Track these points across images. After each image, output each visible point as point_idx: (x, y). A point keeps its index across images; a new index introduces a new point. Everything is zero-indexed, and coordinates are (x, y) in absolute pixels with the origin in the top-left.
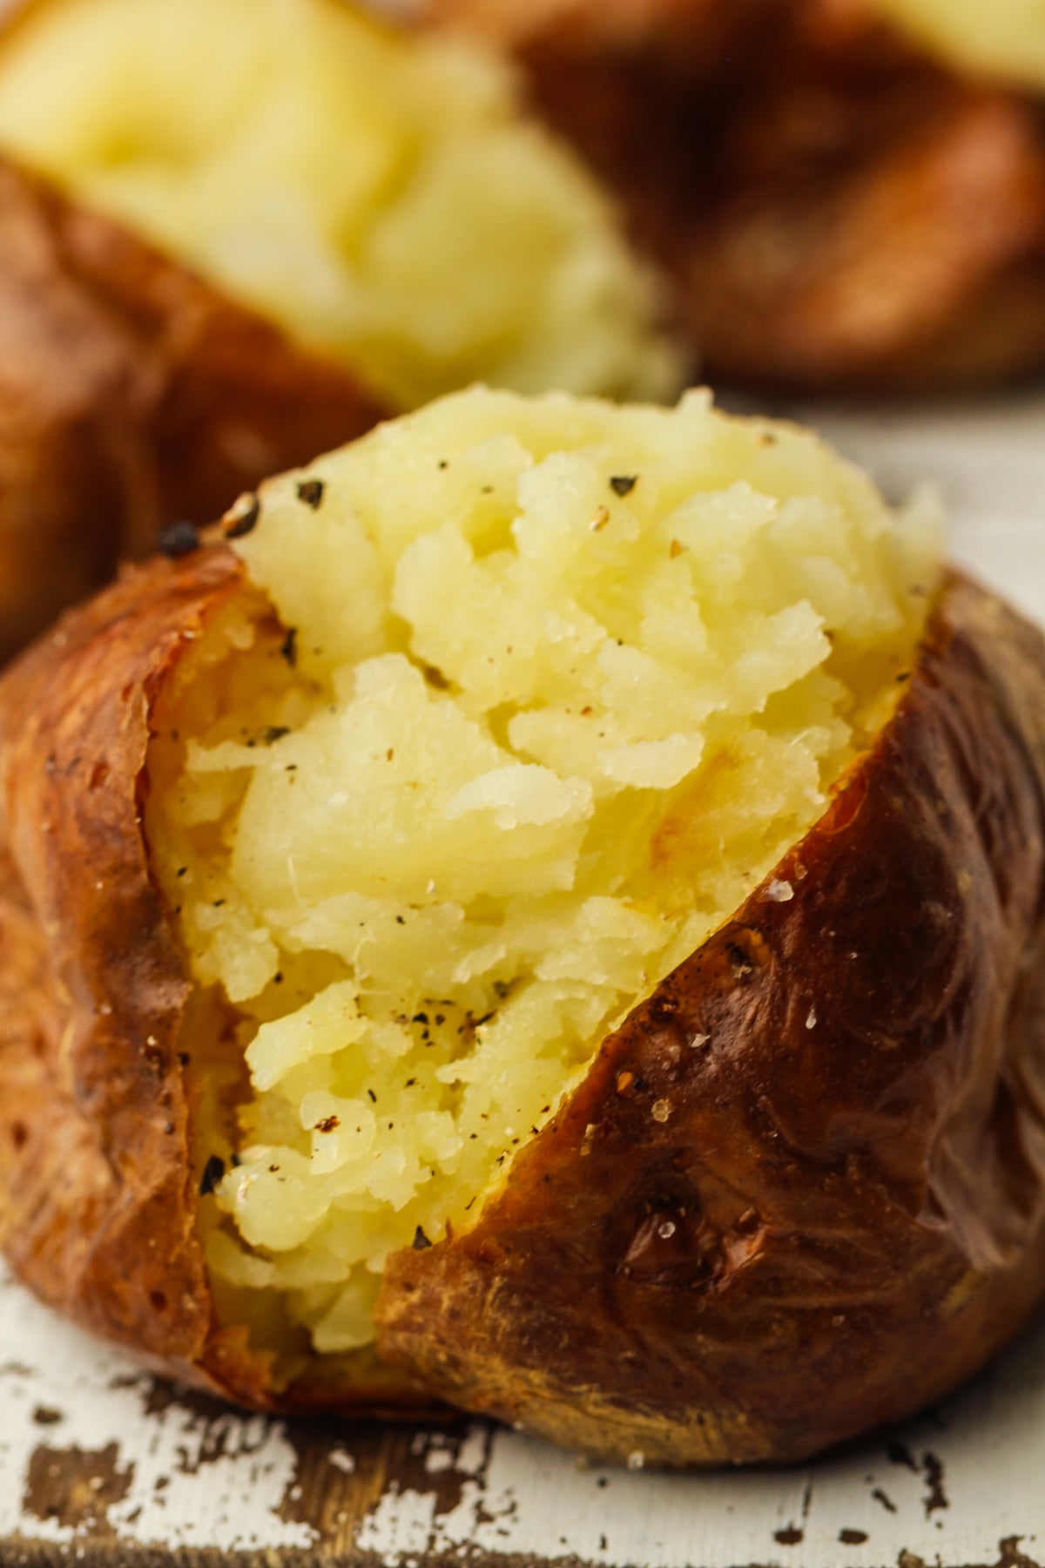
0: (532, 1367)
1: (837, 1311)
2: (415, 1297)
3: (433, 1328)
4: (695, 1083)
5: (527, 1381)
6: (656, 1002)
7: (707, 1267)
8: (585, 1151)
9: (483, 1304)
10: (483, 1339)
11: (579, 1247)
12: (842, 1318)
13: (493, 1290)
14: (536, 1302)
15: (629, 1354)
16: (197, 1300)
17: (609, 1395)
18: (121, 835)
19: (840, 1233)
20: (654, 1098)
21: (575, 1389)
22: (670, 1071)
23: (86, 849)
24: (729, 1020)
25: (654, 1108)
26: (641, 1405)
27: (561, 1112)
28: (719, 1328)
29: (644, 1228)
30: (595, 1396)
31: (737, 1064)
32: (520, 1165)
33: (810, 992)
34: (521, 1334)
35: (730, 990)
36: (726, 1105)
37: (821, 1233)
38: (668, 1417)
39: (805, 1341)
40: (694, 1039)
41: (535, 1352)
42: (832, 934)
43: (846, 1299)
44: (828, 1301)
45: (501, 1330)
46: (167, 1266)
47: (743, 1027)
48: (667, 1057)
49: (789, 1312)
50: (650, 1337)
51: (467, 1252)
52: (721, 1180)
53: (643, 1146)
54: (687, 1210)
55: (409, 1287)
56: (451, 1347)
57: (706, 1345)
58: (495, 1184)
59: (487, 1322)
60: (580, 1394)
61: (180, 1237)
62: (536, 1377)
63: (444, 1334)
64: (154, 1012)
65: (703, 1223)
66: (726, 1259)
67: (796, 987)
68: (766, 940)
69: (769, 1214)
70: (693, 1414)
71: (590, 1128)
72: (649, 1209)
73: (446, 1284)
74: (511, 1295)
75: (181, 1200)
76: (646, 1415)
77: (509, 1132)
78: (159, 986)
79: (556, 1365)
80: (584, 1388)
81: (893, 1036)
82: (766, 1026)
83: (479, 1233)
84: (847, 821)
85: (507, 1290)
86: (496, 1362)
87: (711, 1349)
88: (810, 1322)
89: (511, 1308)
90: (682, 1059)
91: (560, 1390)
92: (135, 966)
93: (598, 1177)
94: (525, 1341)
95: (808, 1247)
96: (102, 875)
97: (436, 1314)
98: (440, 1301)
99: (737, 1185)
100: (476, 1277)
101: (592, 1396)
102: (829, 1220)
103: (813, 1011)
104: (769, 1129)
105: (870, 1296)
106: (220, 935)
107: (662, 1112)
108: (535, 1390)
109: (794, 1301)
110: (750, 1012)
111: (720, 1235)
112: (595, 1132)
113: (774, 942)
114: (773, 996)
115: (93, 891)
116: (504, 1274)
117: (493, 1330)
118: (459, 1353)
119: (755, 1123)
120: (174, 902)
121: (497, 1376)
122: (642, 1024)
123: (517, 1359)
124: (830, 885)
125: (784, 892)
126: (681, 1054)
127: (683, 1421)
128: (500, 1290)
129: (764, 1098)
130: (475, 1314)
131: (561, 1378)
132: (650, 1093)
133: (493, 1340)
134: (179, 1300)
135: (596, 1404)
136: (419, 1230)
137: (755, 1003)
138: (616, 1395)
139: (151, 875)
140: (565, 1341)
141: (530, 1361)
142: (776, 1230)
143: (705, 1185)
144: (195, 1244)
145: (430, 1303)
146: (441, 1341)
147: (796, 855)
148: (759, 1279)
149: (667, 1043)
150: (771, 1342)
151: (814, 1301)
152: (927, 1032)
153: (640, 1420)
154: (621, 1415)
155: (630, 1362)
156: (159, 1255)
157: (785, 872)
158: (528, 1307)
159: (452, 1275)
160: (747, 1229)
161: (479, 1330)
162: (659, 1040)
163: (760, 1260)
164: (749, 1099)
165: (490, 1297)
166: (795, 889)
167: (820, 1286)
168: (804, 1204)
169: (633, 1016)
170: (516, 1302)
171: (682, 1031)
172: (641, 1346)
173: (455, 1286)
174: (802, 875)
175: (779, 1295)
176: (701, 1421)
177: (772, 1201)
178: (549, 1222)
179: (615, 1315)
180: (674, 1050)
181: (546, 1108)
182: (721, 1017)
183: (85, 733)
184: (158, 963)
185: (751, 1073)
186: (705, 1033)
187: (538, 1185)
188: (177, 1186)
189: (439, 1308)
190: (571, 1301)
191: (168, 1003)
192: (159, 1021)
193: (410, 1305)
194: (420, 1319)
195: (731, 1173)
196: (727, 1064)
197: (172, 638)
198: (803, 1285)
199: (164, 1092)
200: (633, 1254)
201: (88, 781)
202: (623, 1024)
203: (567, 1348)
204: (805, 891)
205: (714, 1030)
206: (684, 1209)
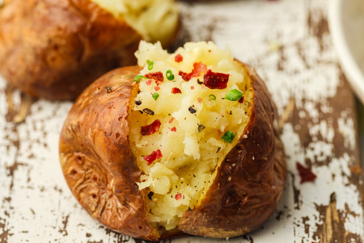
0: (211, 227)
1: (261, 207)
2: (188, 219)
3: (192, 224)
4: (235, 173)
5: (210, 230)
6: (226, 159)
7: (239, 203)
8: (218, 189)
9: (202, 218)
10: (202, 224)
11: (218, 205)
12: (262, 208)
13: (204, 216)
14: (211, 216)
15: (228, 222)
16: (148, 227)
17: (224, 230)
19: (262, 193)
20: (228, 177)
21: (218, 229)
22: (230, 171)
23: (118, 150)
24: (239, 160)
25: (228, 179)
26: (230, 230)
27: (214, 183)
28: (241, 214)
29: (228, 199)
30: (222, 230)
32: (208, 193)
33: (252, 153)
35: (238, 155)
36: (241, 175)
37: (258, 194)
38: (234, 231)
39: (256, 213)
40: (233, 165)
41: (211, 225)
42: (254, 142)
43: (263, 204)
44: (260, 205)
45: (205, 222)
46: (142, 222)
47: (241, 162)
48: (229, 169)
49: (254, 209)
50: (231, 218)
51: (199, 210)
52: (240, 188)
53: (227, 185)
55: (187, 218)
56: (195, 226)
57: (241, 218)
58: (203, 197)
59: (203, 221)
60: (219, 230)
61: (145, 216)
62: (211, 229)
63: (194, 224)
64: (135, 177)
65: (237, 196)
66: (242, 202)
67: (250, 153)
69: (249, 193)
70: (238, 229)
71: (219, 184)
72: (228, 196)
73: (195, 216)
75: (145, 210)
76: (230, 231)
77: (202, 187)
78: (135, 172)
79: (215, 226)
80: (220, 229)
81: (266, 157)
82: (245, 161)
83: (200, 207)
84: (253, 121)
85: (207, 215)
86: (204, 228)
88: (257, 209)
89: (207, 218)
91: (216, 230)
92: (129, 169)
93: (220, 192)
94: (210, 223)
95: (256, 197)
96: (122, 154)
98: (193, 219)
99: (243, 189)
100: (201, 214)
101: (221, 230)
102: (260, 191)
103: (253, 156)
104: (248, 178)
105: (266, 203)
107: (230, 179)
108: (211, 231)
109: (254, 207)
110: (243, 158)
111: (240, 198)
113: (245, 146)
114: (246, 155)
115: (120, 157)
116: (206, 212)
118: (197, 227)
119: (246, 178)
120: (135, 157)
121: (204, 230)
122: (224, 163)
123: (208, 226)
124: (253, 133)
125: (246, 136)
126: (232, 168)
127: (237, 231)
128: (205, 215)
129: (247, 173)
130: (201, 220)
131: (216, 228)
132: (227, 176)
133: (204, 224)
134: (145, 227)
135: (222, 231)
136: (189, 208)
137: (243, 157)
138: (225, 229)
139: (132, 153)
141: (210, 226)
142: (251, 195)
143: (237, 190)
144: (148, 217)
145: (192, 220)
146: (193, 226)
147: (247, 129)
148: (246, 205)
150: (251, 215)
151: (257, 206)
152: (270, 155)
153: (229, 232)
154: (226, 232)
155: (228, 223)
156: (141, 220)
157: (245, 133)
158: (210, 217)
159: (196, 214)
160: (244, 196)
161: (201, 223)
162: (227, 166)
163: (248, 201)
164: (244, 174)
165: (203, 217)
167: (258, 203)
168: (255, 190)
169: (222, 163)
170: (208, 217)
171: (231, 163)
172: (230, 220)
173: (196, 216)
174: (248, 132)
175: (252, 206)
176: (240, 230)
177: (249, 191)
178: (213, 202)
179: (225, 216)
180: (230, 167)
181: (209, 182)
182: (237, 160)
183: (112, 128)
184: (134, 168)
185: (244, 169)
186: (235, 163)
187: (211, 196)
188: (144, 207)
189: (193, 220)
190: (217, 215)
191: (138, 175)
192: (136, 179)
193: (187, 221)
194: (189, 223)
195: (242, 187)
196: (240, 168)
197: (126, 108)
198: (255, 204)
199: (139, 191)
200: (227, 204)
201: (115, 137)
202: (221, 165)
203: (217, 223)
204: (249, 135)
205: (236, 163)
206: (234, 195)
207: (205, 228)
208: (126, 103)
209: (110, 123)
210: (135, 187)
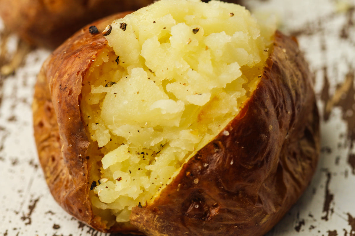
0: (165, 234)
1: (236, 225)
2: (139, 216)
3: (142, 223)
4: (204, 175)
6: (197, 156)
7: (206, 214)
8: (178, 190)
9: (154, 220)
10: (154, 227)
11: (176, 210)
12: (236, 227)
13: (156, 218)
14: (166, 221)
15: (187, 233)
16: (88, 212)
18: (75, 108)
19: (237, 209)
20: (195, 178)
22: (199, 172)
23: (67, 109)
24: (213, 161)
25: (194, 181)
27: (173, 181)
28: (207, 228)
29: (192, 205)
31: (214, 171)
32: (163, 192)
33: (232, 156)
34: (162, 227)
35: (214, 154)
36: (211, 180)
37: (232, 209)
39: (228, 231)
40: (205, 164)
41: (165, 231)
42: (238, 143)
43: (238, 222)
44: (234, 223)
45: (158, 226)
46: (82, 204)
47: (216, 163)
48: (198, 169)
49: (225, 225)
50: (192, 229)
51: (150, 209)
52: (210, 196)
53: (192, 188)
54: (202, 202)
55: (137, 214)
56: (146, 227)
58: (157, 195)
59: (155, 224)
61: (85, 199)
63: (145, 225)
64: (81, 148)
65: (205, 204)
66: (210, 213)
67: (229, 155)
68: (222, 143)
69: (221, 204)
71: (179, 185)
72: (193, 201)
73: (145, 215)
74: (160, 219)
75: (86, 191)
77: (161, 183)
78: (83, 142)
79: (170, 234)
81: (251, 166)
82: (222, 163)
83: (153, 206)
84: (243, 116)
87: (206, 232)
88: (229, 227)
89: (160, 222)
90: (202, 169)
92: (77, 137)
93: (181, 195)
94: (163, 229)
95: (229, 212)
96: (70, 116)
97: (143, 221)
98: (144, 218)
99: (213, 197)
100: (152, 215)
102: (234, 206)
103: (232, 160)
104: (221, 186)
105: (243, 222)
106: (97, 131)
107: (196, 181)
109: (226, 223)
110: (218, 159)
111: (209, 207)
112: (181, 186)
113: (224, 144)
114: (223, 156)
115: (68, 120)
116: (158, 215)
117: (156, 226)
118: (149, 229)
119: (218, 185)
120: (87, 123)
122: (193, 160)
123: (161, 232)
124: (238, 131)
125: (227, 133)
128: (158, 218)
129: (220, 179)
130: (152, 222)
132: (194, 177)
133: (156, 228)
134: (85, 212)
136: (140, 203)
137: (219, 157)
139: (81, 118)
140: (172, 229)
141: (164, 232)
142: (222, 208)
143: (206, 197)
144: (89, 201)
145: (142, 218)
147: (230, 125)
148: (218, 218)
149: (198, 165)
150: (220, 231)
151: (230, 223)
152: (259, 164)
156: (81, 202)
157: (227, 129)
158: (164, 222)
159: (147, 213)
160: (215, 207)
161: (153, 225)
162: (196, 164)
163: (218, 214)
164: (217, 179)
166: (230, 132)
167: (232, 220)
168: (228, 203)
169: (191, 159)
171: (202, 162)
172: (190, 231)
173: (147, 216)
174: (231, 129)
175: (222, 221)
177: (221, 202)
178: (169, 205)
179: (184, 224)
180: (200, 167)
181: (170, 178)
182: (211, 160)
183: (68, 81)
184: (82, 137)
185: (217, 173)
186: (207, 164)
187: (167, 197)
188: (85, 188)
189: (144, 220)
190: (174, 221)
191: (85, 146)
192: (82, 150)
193: (137, 218)
194: (140, 221)
195: (212, 195)
196: (212, 171)
197: (89, 61)
198: (228, 220)
199: (83, 166)
200: (189, 211)
201: (68, 94)
202: (189, 161)
203: (173, 231)
204: (232, 133)
205: (209, 163)
206: (201, 202)
207: (158, 233)
208: (93, 55)
209: (68, 75)
210: (80, 160)
